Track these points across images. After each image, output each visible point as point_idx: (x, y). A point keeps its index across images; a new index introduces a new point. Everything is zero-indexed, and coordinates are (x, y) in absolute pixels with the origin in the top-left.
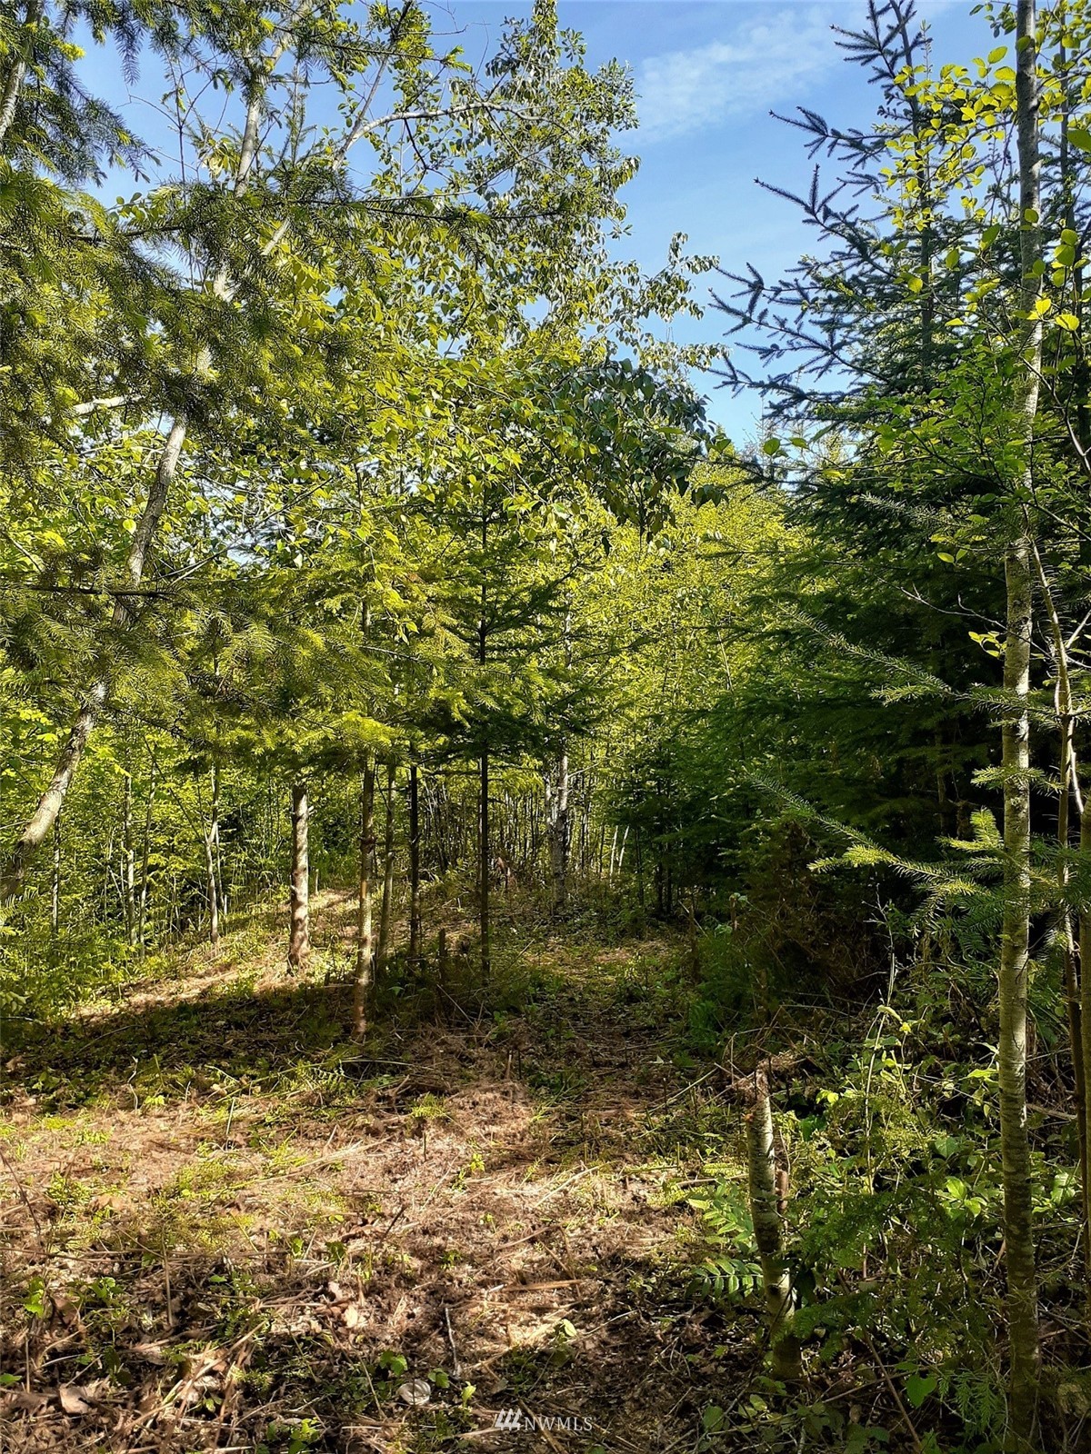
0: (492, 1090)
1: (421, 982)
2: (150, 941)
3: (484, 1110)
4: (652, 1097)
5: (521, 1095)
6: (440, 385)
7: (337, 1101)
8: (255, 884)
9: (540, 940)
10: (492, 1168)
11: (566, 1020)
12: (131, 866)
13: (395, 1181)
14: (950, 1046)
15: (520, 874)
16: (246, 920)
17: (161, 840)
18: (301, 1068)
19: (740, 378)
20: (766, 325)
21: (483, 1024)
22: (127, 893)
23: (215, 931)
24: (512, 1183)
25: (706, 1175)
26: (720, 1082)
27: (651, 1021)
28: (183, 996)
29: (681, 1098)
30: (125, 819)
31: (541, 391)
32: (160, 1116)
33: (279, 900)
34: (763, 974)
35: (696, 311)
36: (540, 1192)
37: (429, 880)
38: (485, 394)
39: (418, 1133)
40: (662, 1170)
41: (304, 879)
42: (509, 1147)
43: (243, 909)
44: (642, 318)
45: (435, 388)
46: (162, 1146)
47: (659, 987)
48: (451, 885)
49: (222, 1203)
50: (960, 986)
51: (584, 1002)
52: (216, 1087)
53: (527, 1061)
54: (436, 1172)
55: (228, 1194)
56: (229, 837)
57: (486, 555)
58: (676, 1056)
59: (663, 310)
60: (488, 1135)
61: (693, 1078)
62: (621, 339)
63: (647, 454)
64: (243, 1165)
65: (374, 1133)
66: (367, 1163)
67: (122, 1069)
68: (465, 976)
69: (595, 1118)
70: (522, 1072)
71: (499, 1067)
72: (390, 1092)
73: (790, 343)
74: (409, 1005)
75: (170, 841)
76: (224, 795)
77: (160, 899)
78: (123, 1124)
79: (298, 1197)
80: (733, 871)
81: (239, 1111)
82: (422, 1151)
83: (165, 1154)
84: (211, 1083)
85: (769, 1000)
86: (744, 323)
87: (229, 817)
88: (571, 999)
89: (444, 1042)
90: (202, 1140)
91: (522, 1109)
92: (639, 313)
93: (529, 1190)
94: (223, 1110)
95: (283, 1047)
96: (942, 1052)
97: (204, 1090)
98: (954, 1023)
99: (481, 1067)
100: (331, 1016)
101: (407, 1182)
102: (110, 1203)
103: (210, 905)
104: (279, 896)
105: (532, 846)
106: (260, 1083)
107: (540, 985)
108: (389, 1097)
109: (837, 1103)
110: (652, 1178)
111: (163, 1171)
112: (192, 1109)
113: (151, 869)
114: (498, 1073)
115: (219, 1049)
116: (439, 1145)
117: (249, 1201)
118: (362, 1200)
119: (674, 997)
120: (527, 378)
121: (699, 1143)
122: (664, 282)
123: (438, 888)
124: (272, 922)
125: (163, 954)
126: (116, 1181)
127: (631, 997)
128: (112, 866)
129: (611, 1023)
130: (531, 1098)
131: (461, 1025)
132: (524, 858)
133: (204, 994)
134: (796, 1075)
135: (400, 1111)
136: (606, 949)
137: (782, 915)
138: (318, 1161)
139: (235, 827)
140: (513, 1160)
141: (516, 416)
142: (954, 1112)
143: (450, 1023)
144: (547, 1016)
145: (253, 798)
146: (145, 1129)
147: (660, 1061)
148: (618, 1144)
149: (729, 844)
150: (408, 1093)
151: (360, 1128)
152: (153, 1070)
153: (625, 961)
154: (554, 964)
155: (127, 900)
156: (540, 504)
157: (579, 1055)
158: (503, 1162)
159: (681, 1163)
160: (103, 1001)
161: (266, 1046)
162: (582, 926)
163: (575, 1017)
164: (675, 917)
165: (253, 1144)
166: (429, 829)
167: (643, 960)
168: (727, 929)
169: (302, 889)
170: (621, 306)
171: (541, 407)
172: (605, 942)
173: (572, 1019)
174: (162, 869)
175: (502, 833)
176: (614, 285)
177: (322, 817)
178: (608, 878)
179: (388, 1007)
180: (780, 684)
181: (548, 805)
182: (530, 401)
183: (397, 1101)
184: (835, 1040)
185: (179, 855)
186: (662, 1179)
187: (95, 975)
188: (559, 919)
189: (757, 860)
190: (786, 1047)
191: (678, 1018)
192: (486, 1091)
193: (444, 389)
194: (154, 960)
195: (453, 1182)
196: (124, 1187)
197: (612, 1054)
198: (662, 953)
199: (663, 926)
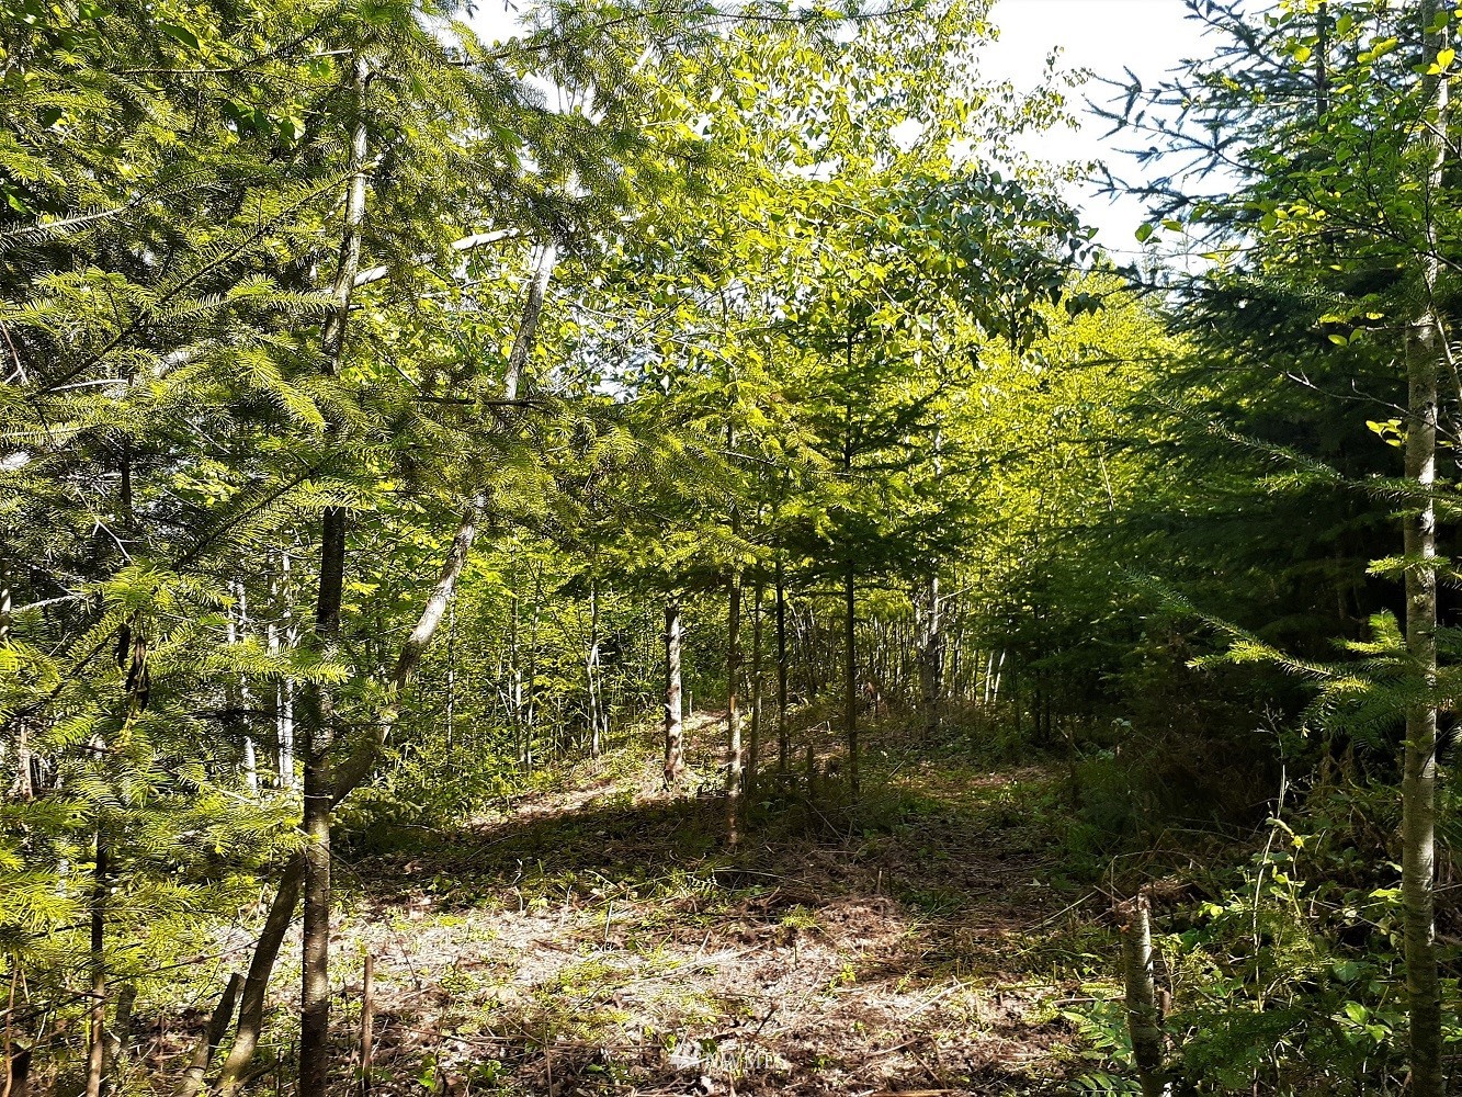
0: (862, 904)
1: (791, 799)
2: (537, 757)
3: (854, 924)
4: (1028, 917)
5: (892, 911)
6: (804, 205)
7: (710, 909)
8: (633, 706)
9: (912, 764)
10: (863, 979)
11: (938, 842)
12: (519, 686)
13: (766, 987)
14: (1353, 873)
15: (890, 699)
16: (625, 739)
17: (546, 662)
18: (674, 876)
19: (1117, 184)
20: (1144, 127)
21: (853, 841)
22: (515, 711)
23: (596, 749)
24: (883, 995)
25: (1084, 994)
26: (1100, 905)
27: (1027, 845)
28: (567, 808)
29: (1058, 920)
30: (513, 642)
31: (907, 207)
32: (543, 918)
33: (655, 721)
34: (1147, 797)
35: (1073, 123)
36: (912, 1005)
37: (799, 703)
38: (848, 212)
39: (789, 942)
40: (1036, 988)
41: (677, 697)
42: (881, 960)
43: (622, 728)
44: (1017, 133)
45: (799, 209)
46: (545, 945)
47: (1036, 811)
48: (820, 708)
49: (600, 1000)
50: (1363, 809)
51: (957, 825)
52: (595, 891)
53: (898, 878)
54: (807, 980)
55: (605, 992)
56: (608, 660)
57: (851, 373)
58: (1053, 879)
59: (1038, 124)
60: (858, 947)
61: (1072, 901)
62: (995, 156)
63: (1017, 264)
64: (621, 965)
65: (747, 941)
66: (739, 969)
67: (509, 874)
68: (834, 794)
69: (969, 934)
70: (891, 888)
71: (870, 882)
72: (761, 902)
73: (1171, 145)
74: (780, 820)
75: (554, 663)
76: (604, 620)
77: (545, 718)
78: (509, 924)
79: (673, 997)
80: (1115, 698)
81: (618, 915)
82: (793, 960)
83: (548, 953)
84: (591, 888)
85: (1152, 823)
86: (1120, 127)
87: (608, 641)
88: (944, 822)
89: (813, 857)
90: (582, 940)
91: (893, 924)
92: (1013, 130)
93: (900, 1001)
94: (602, 913)
95: (659, 856)
96: (1345, 879)
97: (585, 895)
98: (1356, 848)
99: (852, 882)
100: (704, 829)
101: (778, 989)
102: (496, 994)
103: (591, 724)
104: (656, 717)
105: (902, 673)
106: (636, 889)
107: (912, 807)
108: (760, 907)
109: (1221, 916)
110: (1027, 995)
111: (546, 968)
112: (574, 911)
113: (537, 689)
114: (869, 888)
115: (599, 857)
116: (810, 955)
117: (626, 999)
118: (733, 1004)
119: (1051, 821)
120: (893, 195)
121: (1077, 963)
122: (1039, 97)
123: (808, 711)
124: (649, 741)
125: (549, 770)
126: (502, 976)
127: (1007, 821)
128: (502, 688)
129: (986, 846)
130: (903, 914)
131: (831, 842)
132: (894, 684)
133: (585, 806)
134: (1181, 900)
135: (771, 921)
136: (980, 774)
137: (1169, 741)
138: (691, 965)
139: (615, 651)
140: (884, 972)
141: (881, 233)
142: (1357, 939)
143: (820, 839)
144: (919, 838)
145: (630, 623)
146: (529, 928)
147: (1037, 884)
148: (992, 961)
149: (1113, 669)
150: (779, 904)
151: (732, 935)
152: (538, 875)
153: (1001, 786)
154: (926, 787)
155: (515, 718)
156: (904, 317)
157: (952, 875)
158: (874, 974)
159: (1057, 982)
160: (493, 812)
161: (644, 855)
162: (955, 751)
163: (948, 839)
164: (1053, 744)
165: (631, 947)
166: (799, 654)
167: (1019, 785)
168: (1110, 755)
169: (676, 708)
170: (994, 125)
171: (907, 223)
172: (979, 768)
173: (944, 840)
174: (547, 689)
175: (871, 660)
176: (987, 104)
177: (695, 642)
178: (983, 706)
179: (760, 822)
180: (1165, 502)
181: (918, 629)
182: (896, 217)
183: (769, 911)
184: (1225, 866)
185: (563, 676)
186: (1038, 997)
187: (486, 787)
188: (930, 744)
189: (1141, 685)
190: (1170, 871)
191: (1056, 842)
192: (856, 905)
193: (808, 209)
194: (539, 775)
195: (824, 990)
196: (510, 980)
197: (986, 875)
198: (1040, 780)
199: (1041, 752)
